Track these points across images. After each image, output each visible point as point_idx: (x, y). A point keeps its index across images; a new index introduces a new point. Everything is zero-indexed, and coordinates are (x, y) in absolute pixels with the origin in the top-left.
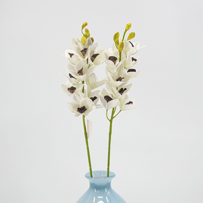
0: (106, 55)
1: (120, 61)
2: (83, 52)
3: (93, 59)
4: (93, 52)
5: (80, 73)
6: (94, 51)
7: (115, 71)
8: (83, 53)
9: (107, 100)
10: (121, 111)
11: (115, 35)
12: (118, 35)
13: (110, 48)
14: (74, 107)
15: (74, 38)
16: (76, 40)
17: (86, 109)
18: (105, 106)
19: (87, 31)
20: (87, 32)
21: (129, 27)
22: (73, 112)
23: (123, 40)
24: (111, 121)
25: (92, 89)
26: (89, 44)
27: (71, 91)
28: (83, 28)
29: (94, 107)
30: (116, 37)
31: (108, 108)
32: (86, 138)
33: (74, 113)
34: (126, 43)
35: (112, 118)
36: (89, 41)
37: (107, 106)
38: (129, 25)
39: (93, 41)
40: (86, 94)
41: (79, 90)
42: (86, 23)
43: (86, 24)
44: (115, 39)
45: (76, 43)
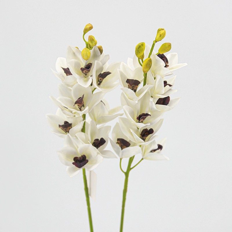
0: (122, 75)
1: (144, 84)
2: (84, 71)
3: (101, 79)
4: (102, 69)
5: (79, 103)
6: (103, 67)
7: (137, 102)
8: (85, 73)
9: (122, 144)
10: (142, 159)
11: (139, 48)
12: (142, 47)
13: (129, 58)
14: (68, 156)
15: (70, 47)
16: (74, 50)
17: (87, 161)
18: (118, 153)
19: (91, 39)
20: (92, 42)
21: (162, 36)
22: (67, 164)
23: (150, 54)
24: (127, 174)
25: (99, 123)
26: (95, 56)
27: (64, 129)
28: (85, 33)
29: (100, 157)
30: (140, 51)
31: (123, 156)
32: (87, 195)
33: (68, 166)
34: (156, 60)
35: (129, 169)
36: (95, 51)
37: (121, 154)
38: (162, 34)
39: (101, 51)
40: (87, 134)
41: (77, 128)
42: (91, 26)
43: (91, 28)
44: (137, 53)
45: (74, 54)
